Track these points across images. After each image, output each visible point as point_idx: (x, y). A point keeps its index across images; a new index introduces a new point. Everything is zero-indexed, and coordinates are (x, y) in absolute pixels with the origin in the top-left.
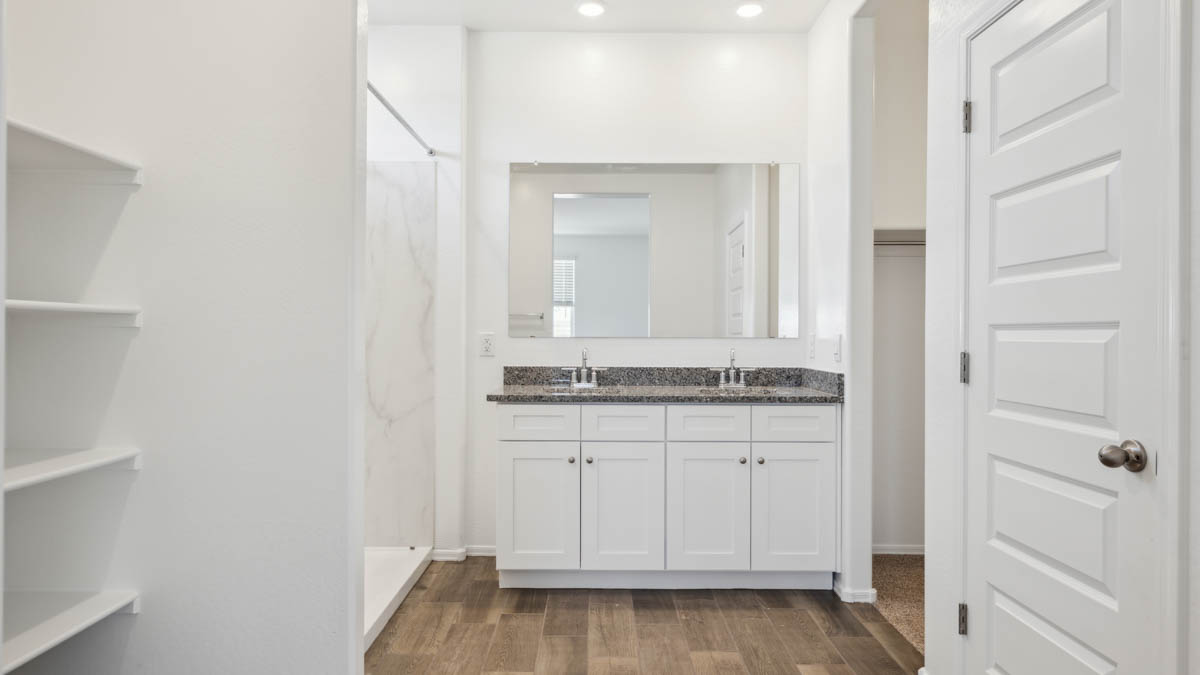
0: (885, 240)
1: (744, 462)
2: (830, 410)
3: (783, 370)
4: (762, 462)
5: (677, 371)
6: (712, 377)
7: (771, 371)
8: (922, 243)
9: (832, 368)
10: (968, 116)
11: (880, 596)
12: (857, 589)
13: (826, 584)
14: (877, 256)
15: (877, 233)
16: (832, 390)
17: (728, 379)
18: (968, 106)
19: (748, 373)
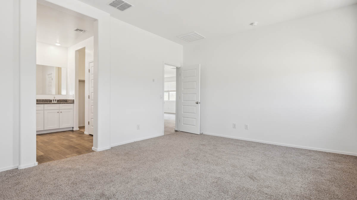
0: (80, 81)
1: (58, 112)
2: (72, 104)
3: (64, 100)
4: (61, 112)
5: (43, 100)
6: (51, 101)
7: (61, 100)
8: (85, 82)
9: (72, 99)
10: (89, 71)
11: (80, 129)
12: (76, 128)
13: (71, 129)
14: (79, 83)
15: (79, 80)
16: (72, 102)
17: (54, 101)
18: (89, 70)
19: (57, 100)
